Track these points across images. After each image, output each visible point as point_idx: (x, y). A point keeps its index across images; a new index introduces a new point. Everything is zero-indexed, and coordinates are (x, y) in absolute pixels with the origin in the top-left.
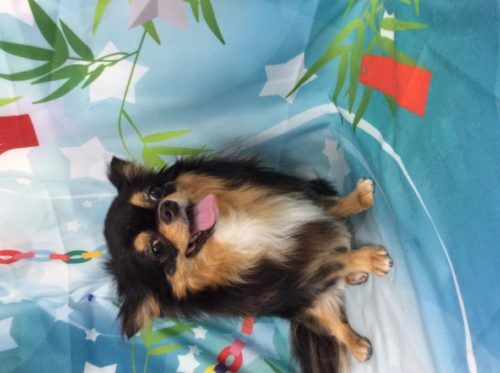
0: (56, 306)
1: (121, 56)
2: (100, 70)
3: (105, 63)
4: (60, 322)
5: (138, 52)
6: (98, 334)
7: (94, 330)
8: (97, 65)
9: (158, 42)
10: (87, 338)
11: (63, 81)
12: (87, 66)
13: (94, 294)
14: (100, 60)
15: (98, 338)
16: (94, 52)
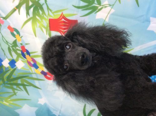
1: (108, 5)
2: (101, 9)
3: (104, 7)
5: (113, 5)
8: (101, 7)
9: (120, 3)
11: (90, 11)
12: (98, 7)
14: (102, 6)
16: (101, 3)
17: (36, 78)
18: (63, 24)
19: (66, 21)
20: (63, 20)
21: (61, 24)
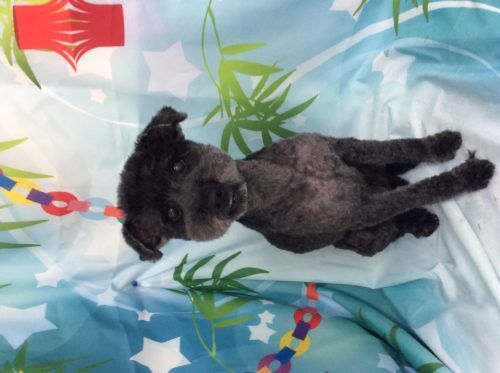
0: (96, 293)
4: (104, 307)
6: (151, 314)
7: (145, 311)
10: (140, 319)
13: (138, 280)
15: (152, 318)
17: (13, 220)
18: (70, 20)
19: (80, 11)
20: (69, 6)
21: (61, 22)
